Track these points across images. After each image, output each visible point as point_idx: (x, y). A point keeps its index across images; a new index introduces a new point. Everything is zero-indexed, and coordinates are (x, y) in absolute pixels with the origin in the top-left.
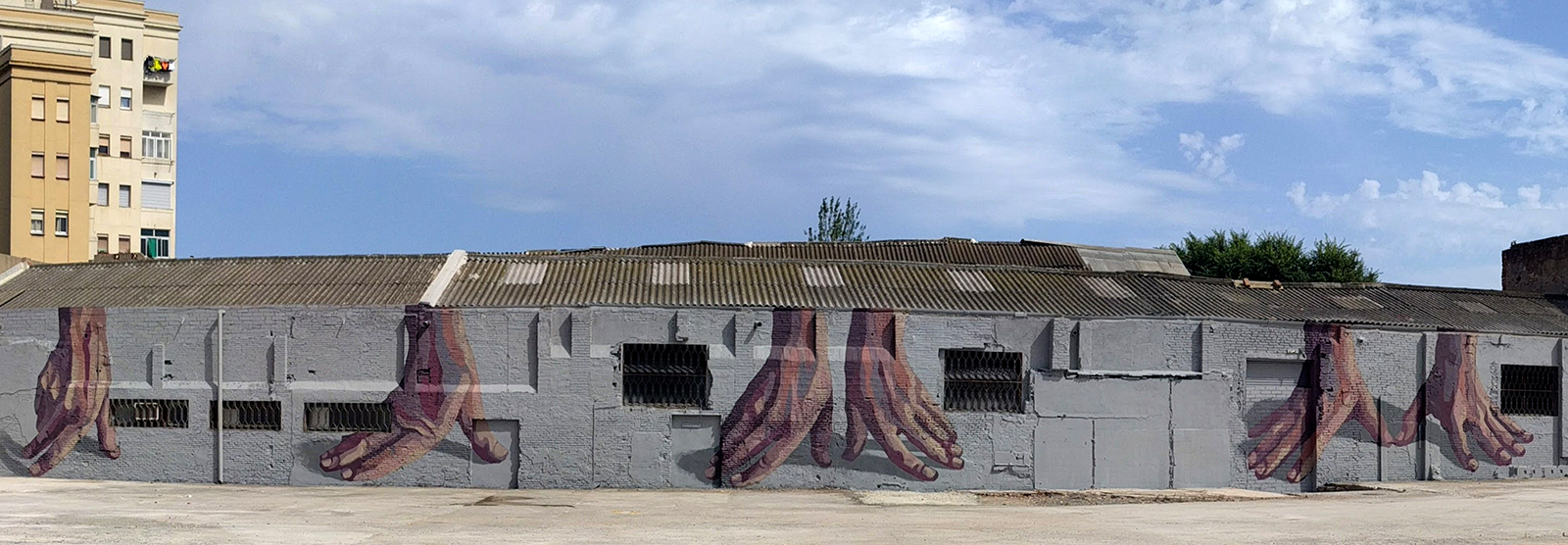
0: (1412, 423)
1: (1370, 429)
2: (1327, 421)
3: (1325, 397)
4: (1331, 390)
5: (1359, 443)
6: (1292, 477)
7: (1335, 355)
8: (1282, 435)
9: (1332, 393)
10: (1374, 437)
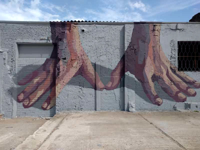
0: (117, 77)
1: (89, 80)
2: (63, 76)
3: (61, 63)
4: (65, 59)
5: (83, 89)
6: (45, 107)
7: (67, 39)
8: (39, 84)
9: (65, 61)
10: (92, 85)
